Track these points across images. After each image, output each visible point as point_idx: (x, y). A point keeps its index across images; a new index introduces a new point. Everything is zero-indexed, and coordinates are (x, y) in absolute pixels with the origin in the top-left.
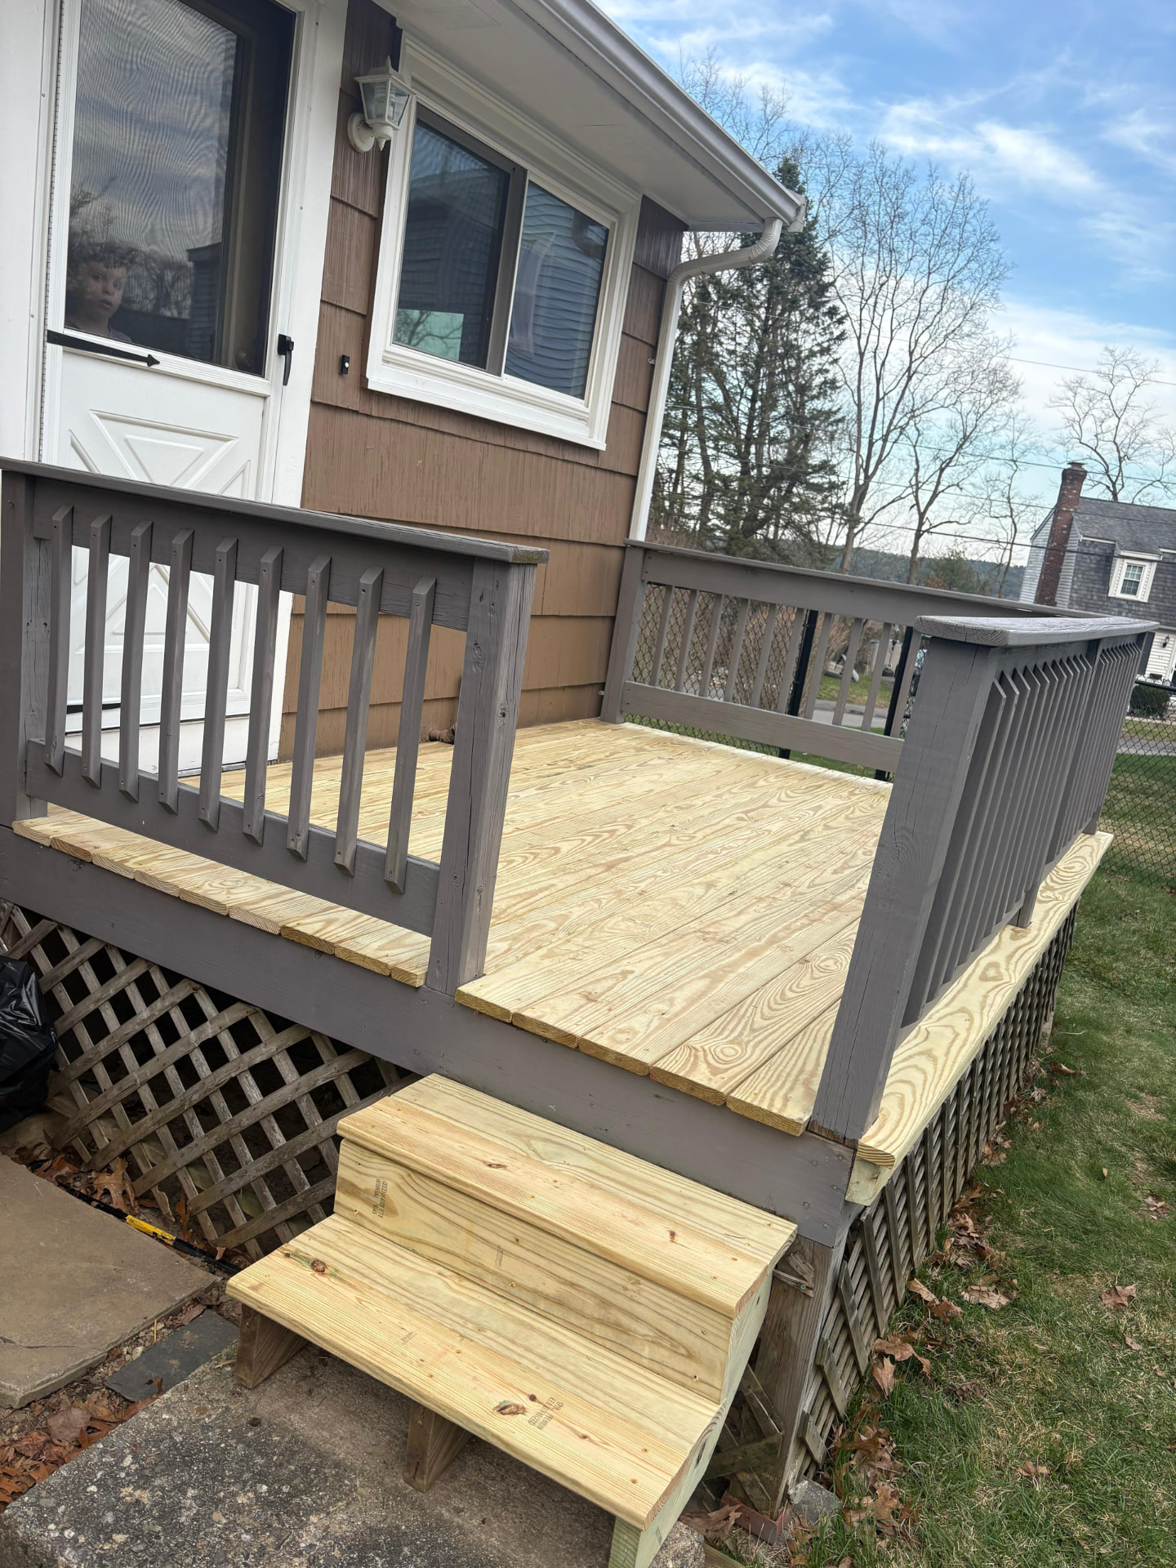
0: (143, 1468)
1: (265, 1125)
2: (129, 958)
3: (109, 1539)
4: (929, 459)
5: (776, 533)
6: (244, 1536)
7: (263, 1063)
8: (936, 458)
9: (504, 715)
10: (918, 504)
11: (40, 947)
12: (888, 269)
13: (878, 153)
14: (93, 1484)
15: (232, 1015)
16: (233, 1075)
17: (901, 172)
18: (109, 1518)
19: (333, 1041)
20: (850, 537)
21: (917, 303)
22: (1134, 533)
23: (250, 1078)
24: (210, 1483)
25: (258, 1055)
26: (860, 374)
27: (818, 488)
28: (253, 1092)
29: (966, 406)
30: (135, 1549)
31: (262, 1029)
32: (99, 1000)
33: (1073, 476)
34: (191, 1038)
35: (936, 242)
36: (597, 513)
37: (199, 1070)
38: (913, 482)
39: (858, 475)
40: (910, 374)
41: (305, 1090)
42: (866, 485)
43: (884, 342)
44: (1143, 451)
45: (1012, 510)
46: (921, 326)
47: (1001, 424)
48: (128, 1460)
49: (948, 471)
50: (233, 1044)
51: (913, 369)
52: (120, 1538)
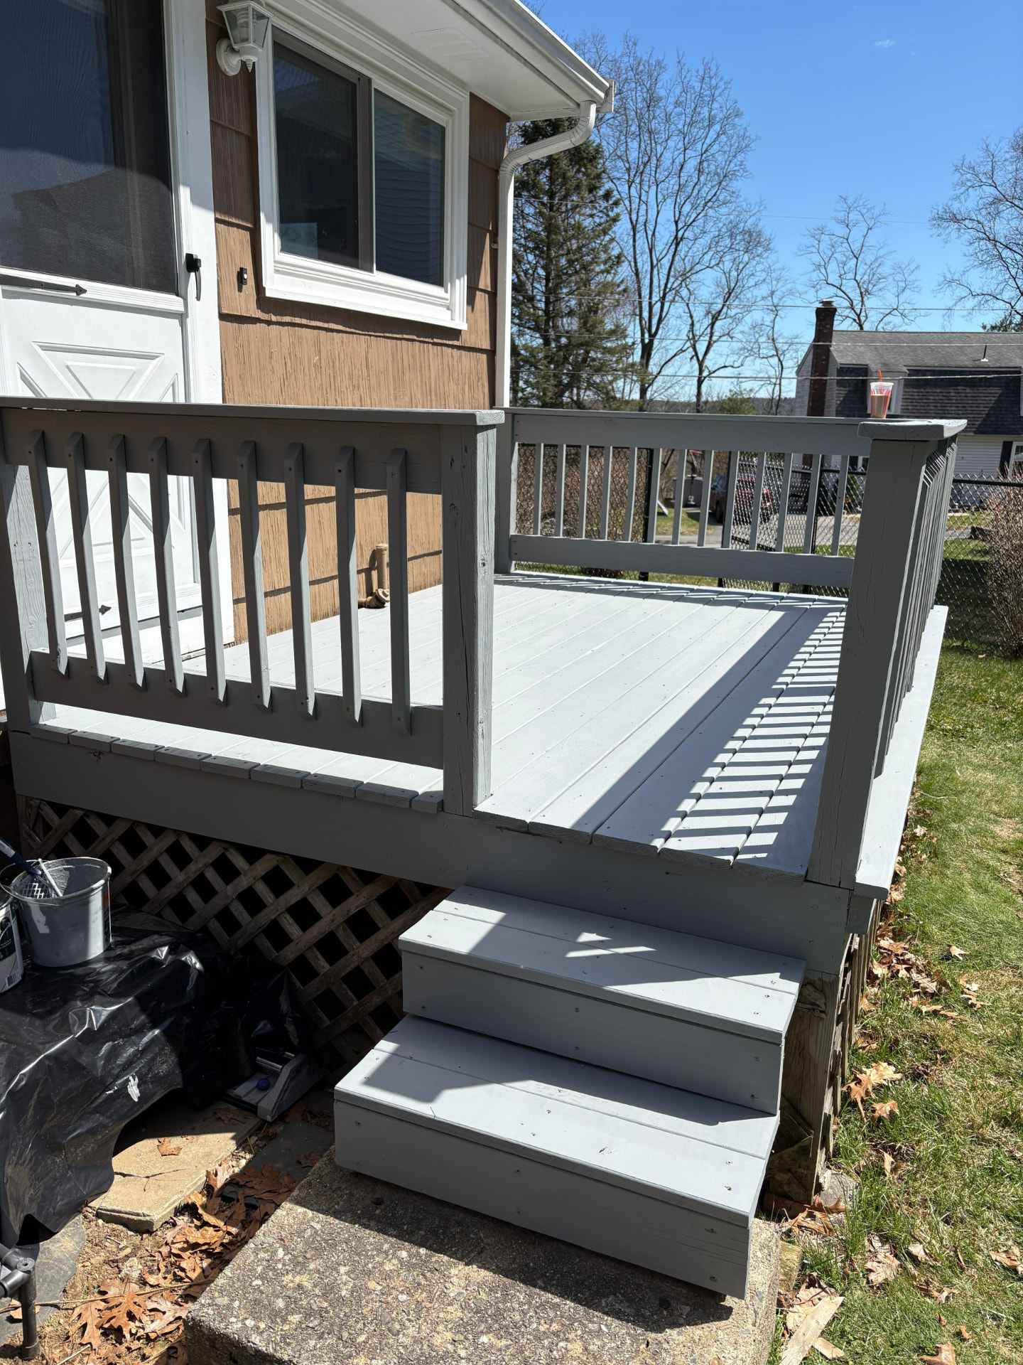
0: (295, 1257)
1: (309, 956)
2: (157, 831)
3: (284, 1321)
4: (703, 314)
5: (578, 394)
6: (400, 1296)
7: (298, 903)
8: (708, 313)
9: (484, 564)
10: (696, 354)
11: (71, 835)
12: (648, 148)
13: (631, 44)
14: (257, 1278)
15: (263, 866)
16: (273, 917)
17: (653, 61)
18: (280, 1303)
19: (359, 872)
20: (643, 392)
21: (677, 179)
22: (882, 356)
23: (289, 917)
24: (357, 1258)
25: (292, 897)
26: (634, 246)
27: (611, 351)
28: (292, 928)
29: (727, 265)
30: (311, 1325)
31: (292, 873)
32: (134, 872)
33: (825, 315)
34: (227, 892)
35: (688, 120)
36: (467, 386)
37: (239, 918)
38: (691, 336)
39: (643, 335)
40: (677, 241)
41: (341, 919)
42: (651, 342)
43: (653, 213)
44: (880, 286)
45: (777, 350)
46: (681, 199)
47: (762, 279)
48: (281, 1253)
49: (718, 324)
50: (268, 890)
51: (680, 236)
52: (295, 1318)
